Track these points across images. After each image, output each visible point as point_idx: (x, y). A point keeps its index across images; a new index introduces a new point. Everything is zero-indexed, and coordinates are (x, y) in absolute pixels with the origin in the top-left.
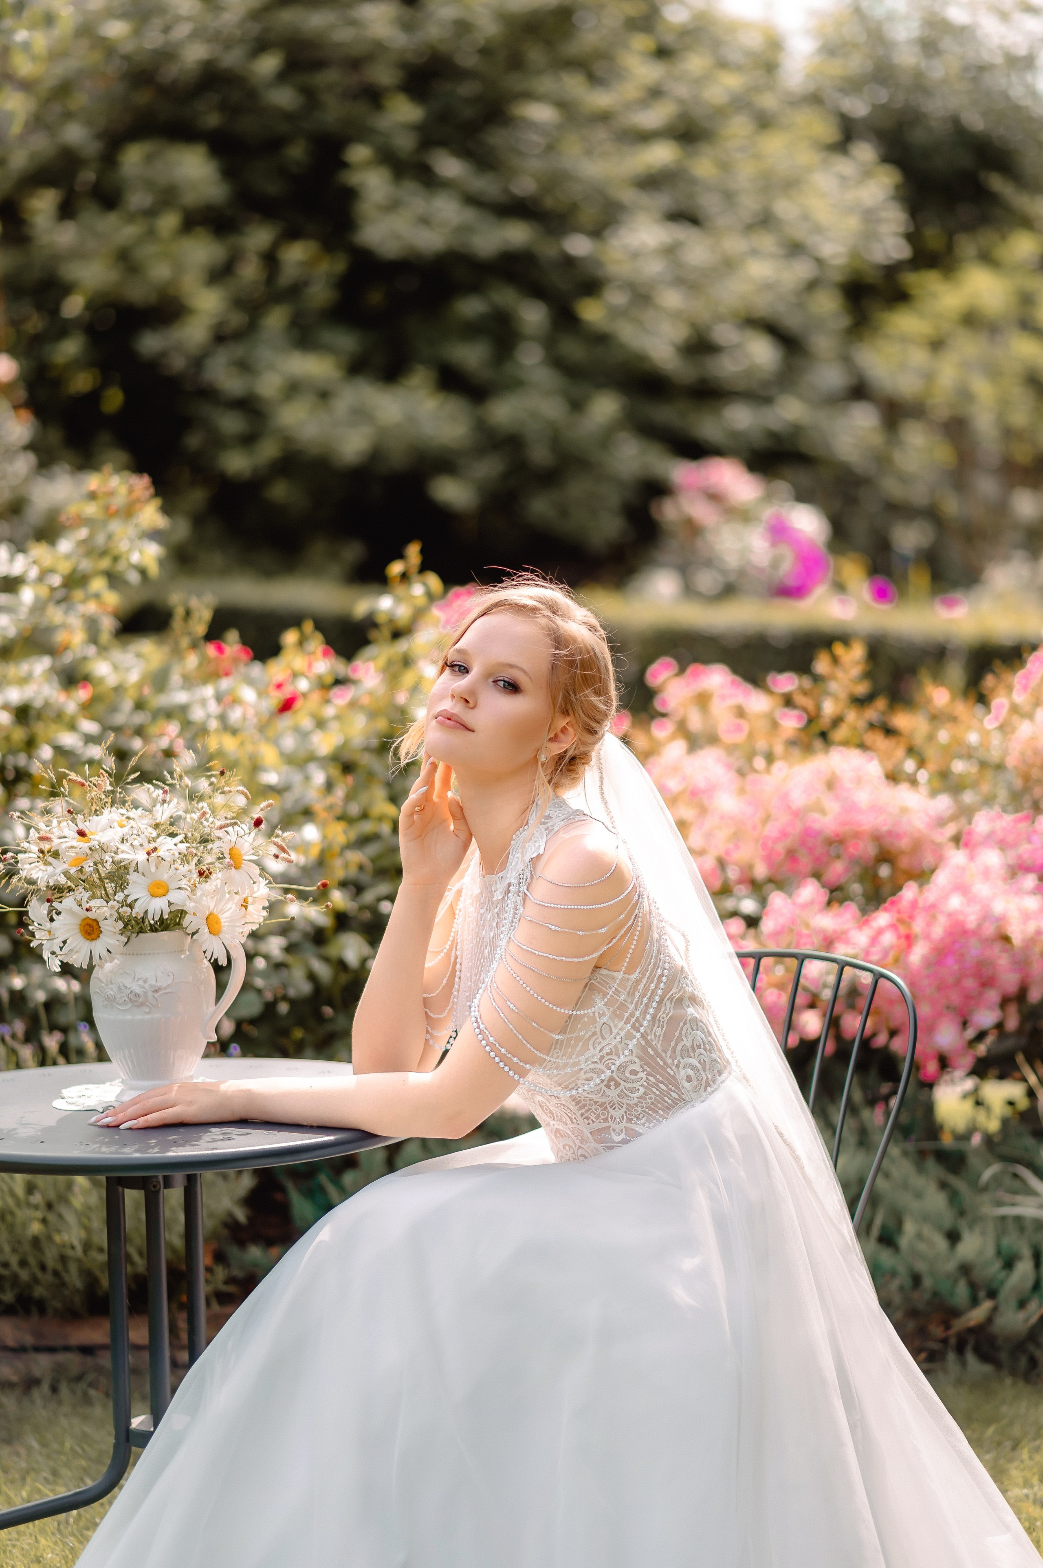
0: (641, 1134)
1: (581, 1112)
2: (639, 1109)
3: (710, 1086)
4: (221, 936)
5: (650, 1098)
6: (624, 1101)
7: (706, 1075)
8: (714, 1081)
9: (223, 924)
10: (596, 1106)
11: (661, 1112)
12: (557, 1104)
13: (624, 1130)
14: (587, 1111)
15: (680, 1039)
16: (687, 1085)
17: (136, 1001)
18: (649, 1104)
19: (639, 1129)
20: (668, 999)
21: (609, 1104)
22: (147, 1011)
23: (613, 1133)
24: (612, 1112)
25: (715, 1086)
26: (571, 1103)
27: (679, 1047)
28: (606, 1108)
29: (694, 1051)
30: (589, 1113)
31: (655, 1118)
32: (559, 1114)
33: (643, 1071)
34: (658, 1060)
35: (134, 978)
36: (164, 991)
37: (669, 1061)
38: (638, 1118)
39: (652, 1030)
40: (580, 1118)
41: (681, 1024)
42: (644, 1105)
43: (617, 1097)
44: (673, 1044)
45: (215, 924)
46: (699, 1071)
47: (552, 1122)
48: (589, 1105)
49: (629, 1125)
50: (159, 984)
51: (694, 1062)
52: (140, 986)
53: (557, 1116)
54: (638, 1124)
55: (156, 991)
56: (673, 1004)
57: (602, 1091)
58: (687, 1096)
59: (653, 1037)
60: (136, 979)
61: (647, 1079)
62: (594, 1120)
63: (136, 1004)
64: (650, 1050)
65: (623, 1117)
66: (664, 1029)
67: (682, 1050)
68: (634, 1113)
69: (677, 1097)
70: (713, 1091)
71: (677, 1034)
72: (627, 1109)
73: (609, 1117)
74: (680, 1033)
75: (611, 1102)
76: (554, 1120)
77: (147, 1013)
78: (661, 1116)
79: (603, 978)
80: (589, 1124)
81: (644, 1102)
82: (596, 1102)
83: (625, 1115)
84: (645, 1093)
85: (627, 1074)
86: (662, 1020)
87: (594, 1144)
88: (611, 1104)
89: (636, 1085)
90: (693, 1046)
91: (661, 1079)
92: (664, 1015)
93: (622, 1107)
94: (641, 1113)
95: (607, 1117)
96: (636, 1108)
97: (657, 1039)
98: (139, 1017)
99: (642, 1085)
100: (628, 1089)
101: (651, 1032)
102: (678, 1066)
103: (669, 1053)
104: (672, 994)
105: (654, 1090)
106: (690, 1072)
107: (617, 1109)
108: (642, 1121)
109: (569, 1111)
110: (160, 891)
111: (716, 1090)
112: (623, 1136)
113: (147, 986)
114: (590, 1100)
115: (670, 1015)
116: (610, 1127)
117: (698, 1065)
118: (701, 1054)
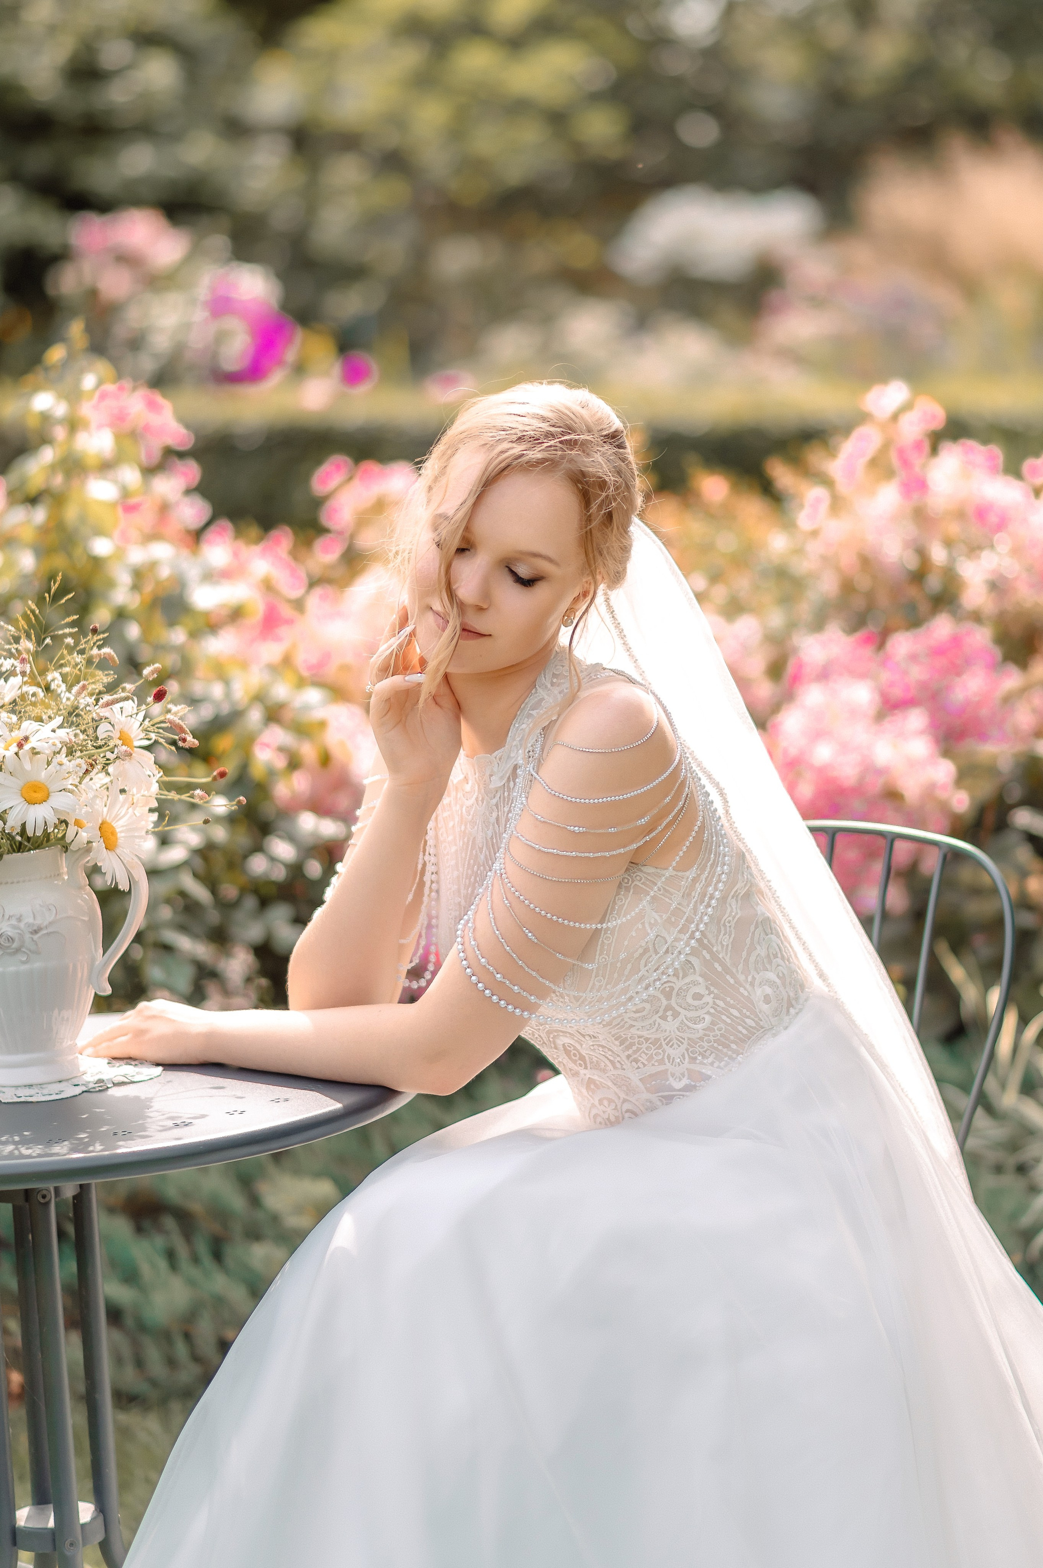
0: (709, 1077)
1: (627, 1053)
2: (705, 1044)
3: (793, 1006)
4: (118, 851)
5: (720, 1029)
6: (685, 1035)
7: (787, 992)
8: (797, 999)
9: (119, 835)
10: (648, 1044)
11: (734, 1046)
12: (593, 1045)
13: (686, 1073)
14: (635, 1052)
15: (752, 948)
16: (765, 1007)
17: (8, 947)
18: (718, 1037)
19: (707, 1071)
20: (733, 897)
21: (664, 1040)
22: (24, 959)
23: (671, 1079)
24: (669, 1051)
25: (799, 1007)
26: (613, 1043)
27: (752, 958)
28: (661, 1046)
29: (770, 962)
30: (638, 1054)
31: (726, 1055)
32: (595, 1059)
33: (709, 994)
34: (728, 977)
35: (3, 915)
36: (45, 932)
37: (741, 978)
38: (704, 1057)
39: (717, 940)
40: (626, 1061)
41: (752, 928)
42: (712, 1038)
43: (676, 1030)
44: (744, 954)
45: (111, 836)
46: (778, 987)
47: (582, 1071)
48: (639, 1044)
49: (692, 1066)
50: (38, 921)
51: (771, 976)
52: (14, 927)
53: (591, 1063)
54: (704, 1064)
55: (36, 932)
56: (740, 902)
57: (657, 1025)
58: (766, 1022)
59: (720, 948)
60: (7, 917)
61: (714, 1003)
62: (646, 1063)
63: (9, 951)
64: (717, 965)
65: (683, 1056)
66: (733, 936)
67: (756, 962)
68: (698, 1049)
69: (754, 1025)
70: (797, 1013)
71: (748, 940)
72: (689, 1044)
73: (666, 1057)
74: (752, 939)
75: (667, 1038)
76: (586, 1068)
77: (24, 963)
78: (734, 1051)
79: (649, 878)
80: (638, 1068)
81: (711, 1034)
82: (647, 1040)
83: (686, 1053)
84: (713, 1023)
85: (689, 1000)
86: (728, 925)
87: (646, 1095)
88: (668, 1040)
89: (701, 1013)
90: (768, 955)
91: (732, 1002)
92: (731, 918)
93: (682, 1043)
94: (708, 1049)
95: (663, 1057)
96: (702, 1043)
97: (724, 950)
98: (12, 969)
99: (708, 1013)
100: (690, 1019)
101: (716, 942)
102: (752, 984)
103: (740, 967)
104: (737, 891)
105: (724, 1017)
106: (768, 990)
107: (675, 1046)
108: (710, 1060)
109: (610, 1053)
110: (39, 796)
111: (801, 1010)
112: (685, 1081)
113: (22, 925)
114: (639, 1037)
115: (737, 917)
116: (667, 1070)
117: (777, 980)
118: (778, 966)
